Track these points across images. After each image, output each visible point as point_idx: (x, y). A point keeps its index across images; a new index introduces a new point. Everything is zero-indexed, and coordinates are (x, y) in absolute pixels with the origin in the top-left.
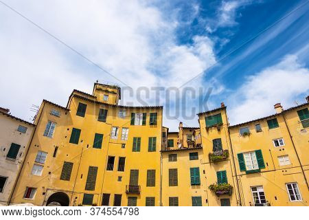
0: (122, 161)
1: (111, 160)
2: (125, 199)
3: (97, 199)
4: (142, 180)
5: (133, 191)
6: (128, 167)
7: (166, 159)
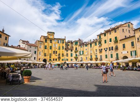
0: (56, 52)
1: (54, 52)
2: (58, 60)
3: (52, 60)
4: (61, 56)
5: (59, 58)
6: (58, 53)
7: (66, 51)
